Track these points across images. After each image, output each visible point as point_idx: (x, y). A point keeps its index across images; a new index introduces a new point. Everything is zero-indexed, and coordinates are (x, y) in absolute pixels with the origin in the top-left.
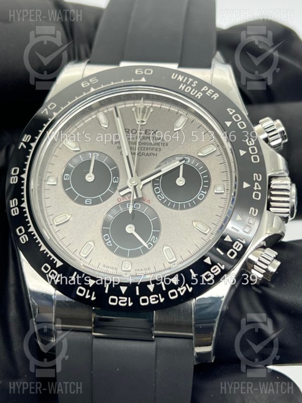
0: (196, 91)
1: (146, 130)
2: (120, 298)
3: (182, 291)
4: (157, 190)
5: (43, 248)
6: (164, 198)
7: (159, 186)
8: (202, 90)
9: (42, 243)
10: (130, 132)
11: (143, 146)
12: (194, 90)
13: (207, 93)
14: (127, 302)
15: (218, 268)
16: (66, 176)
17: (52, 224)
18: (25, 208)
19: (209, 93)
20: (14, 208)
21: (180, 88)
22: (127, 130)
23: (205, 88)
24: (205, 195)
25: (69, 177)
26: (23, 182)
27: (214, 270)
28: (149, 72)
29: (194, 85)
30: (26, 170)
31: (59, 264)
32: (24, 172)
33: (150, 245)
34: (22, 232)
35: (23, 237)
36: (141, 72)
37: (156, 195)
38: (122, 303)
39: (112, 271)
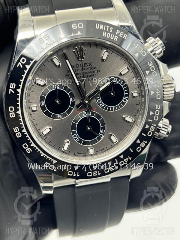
0: (114, 35)
1: (85, 64)
2: (93, 172)
3: (126, 160)
4: (99, 101)
5: (43, 154)
6: (104, 105)
7: (99, 98)
8: (116, 34)
9: (41, 152)
10: (75, 67)
11: (85, 75)
12: (112, 35)
13: (120, 36)
14: (98, 173)
15: (144, 144)
16: (42, 103)
17: (41, 135)
18: (25, 133)
19: (121, 35)
20: (17, 132)
21: (103, 36)
22: (73, 66)
23: (118, 32)
24: (127, 99)
25: (44, 103)
26: (19, 116)
27: (141, 145)
28: (81, 26)
29: (111, 31)
30: (19, 108)
31: (55, 162)
32: (18, 110)
33: (101, 135)
34: (26, 146)
35: (28, 149)
36: (76, 27)
37: (99, 104)
38: (95, 174)
39: (83, 155)
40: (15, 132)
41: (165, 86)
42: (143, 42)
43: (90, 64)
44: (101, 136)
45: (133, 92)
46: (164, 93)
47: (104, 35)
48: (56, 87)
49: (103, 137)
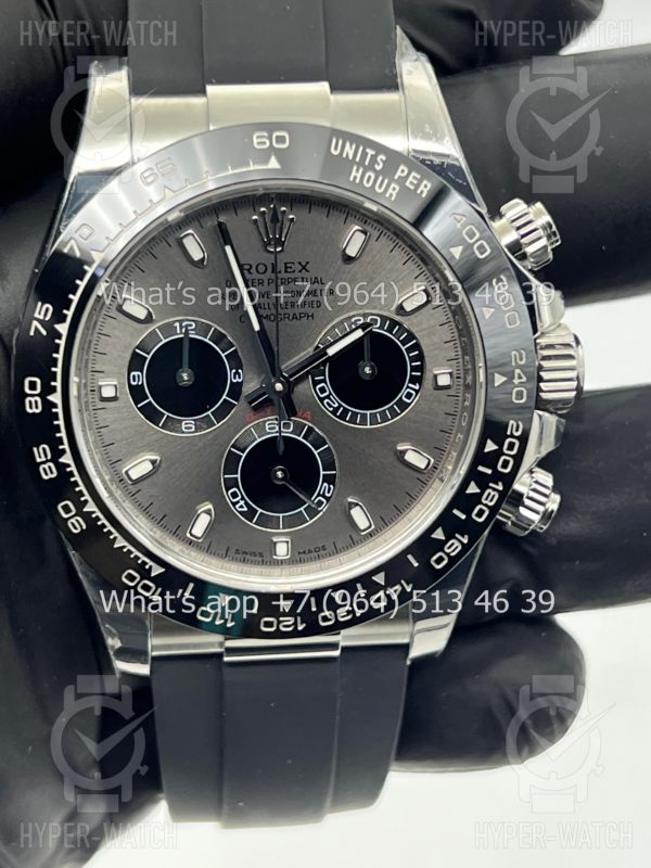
0: (386, 181)
1: (285, 264)
2: (281, 619)
3: (395, 591)
4: (323, 390)
5: (120, 542)
6: (336, 405)
7: (324, 381)
8: (396, 177)
9: (116, 534)
10: (253, 270)
12: (380, 179)
13: (408, 184)
14: (295, 624)
15: (457, 544)
16: (134, 377)
17: (122, 480)
18: (69, 466)
19: (411, 183)
20: (44, 463)
21: (351, 179)
22: (247, 267)
23: (403, 171)
24: (417, 392)
25: (140, 378)
26: (54, 410)
27: (449, 548)
28: (281, 140)
29: (378, 168)
30: (58, 384)
31: (157, 570)
32: (54, 390)
33: (320, 501)
34: (70, 511)
35: (73, 520)
36: (265, 143)
37: (322, 400)
38: (285, 626)
39: (254, 558)
40: (38, 460)
41: (546, 364)
42: (484, 211)
43: (304, 268)
44: (320, 503)
45: (436, 372)
46: (541, 384)
47: (355, 178)
48: (187, 330)
49: (324, 508)
